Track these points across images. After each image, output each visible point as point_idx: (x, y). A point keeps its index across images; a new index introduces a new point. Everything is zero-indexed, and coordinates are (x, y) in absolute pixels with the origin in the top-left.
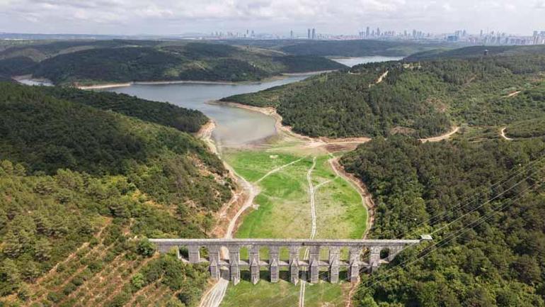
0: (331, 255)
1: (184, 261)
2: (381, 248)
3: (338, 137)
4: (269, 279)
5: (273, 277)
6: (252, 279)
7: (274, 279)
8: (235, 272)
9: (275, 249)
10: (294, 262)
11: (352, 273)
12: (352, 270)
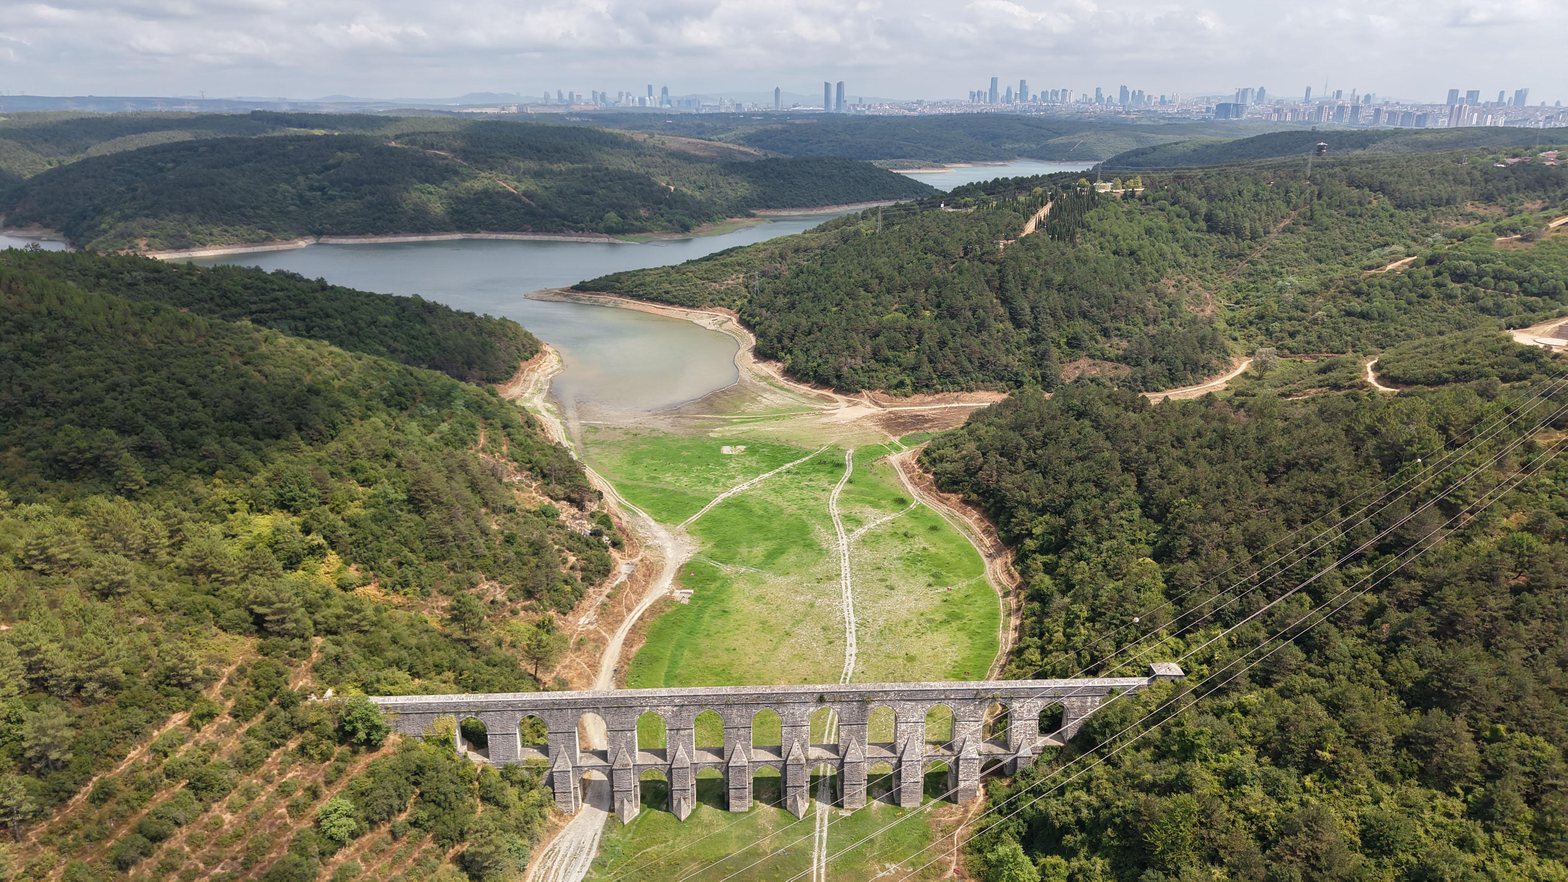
0: (903, 727)
1: (475, 758)
2: (1041, 704)
3: (916, 390)
4: (723, 803)
5: (737, 797)
6: (675, 803)
7: (739, 803)
8: (626, 786)
9: (742, 716)
10: (796, 750)
11: (960, 777)
12: (961, 768)
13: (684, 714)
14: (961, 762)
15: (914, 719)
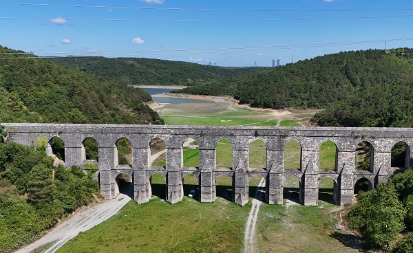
0: (305, 154)
1: (57, 161)
2: (393, 142)
4: (197, 197)
5: (205, 193)
6: (169, 194)
7: (206, 196)
8: (141, 182)
9: (209, 143)
10: (241, 165)
11: (342, 187)
12: (342, 181)
13: (177, 140)
14: (342, 177)
15: (312, 149)
